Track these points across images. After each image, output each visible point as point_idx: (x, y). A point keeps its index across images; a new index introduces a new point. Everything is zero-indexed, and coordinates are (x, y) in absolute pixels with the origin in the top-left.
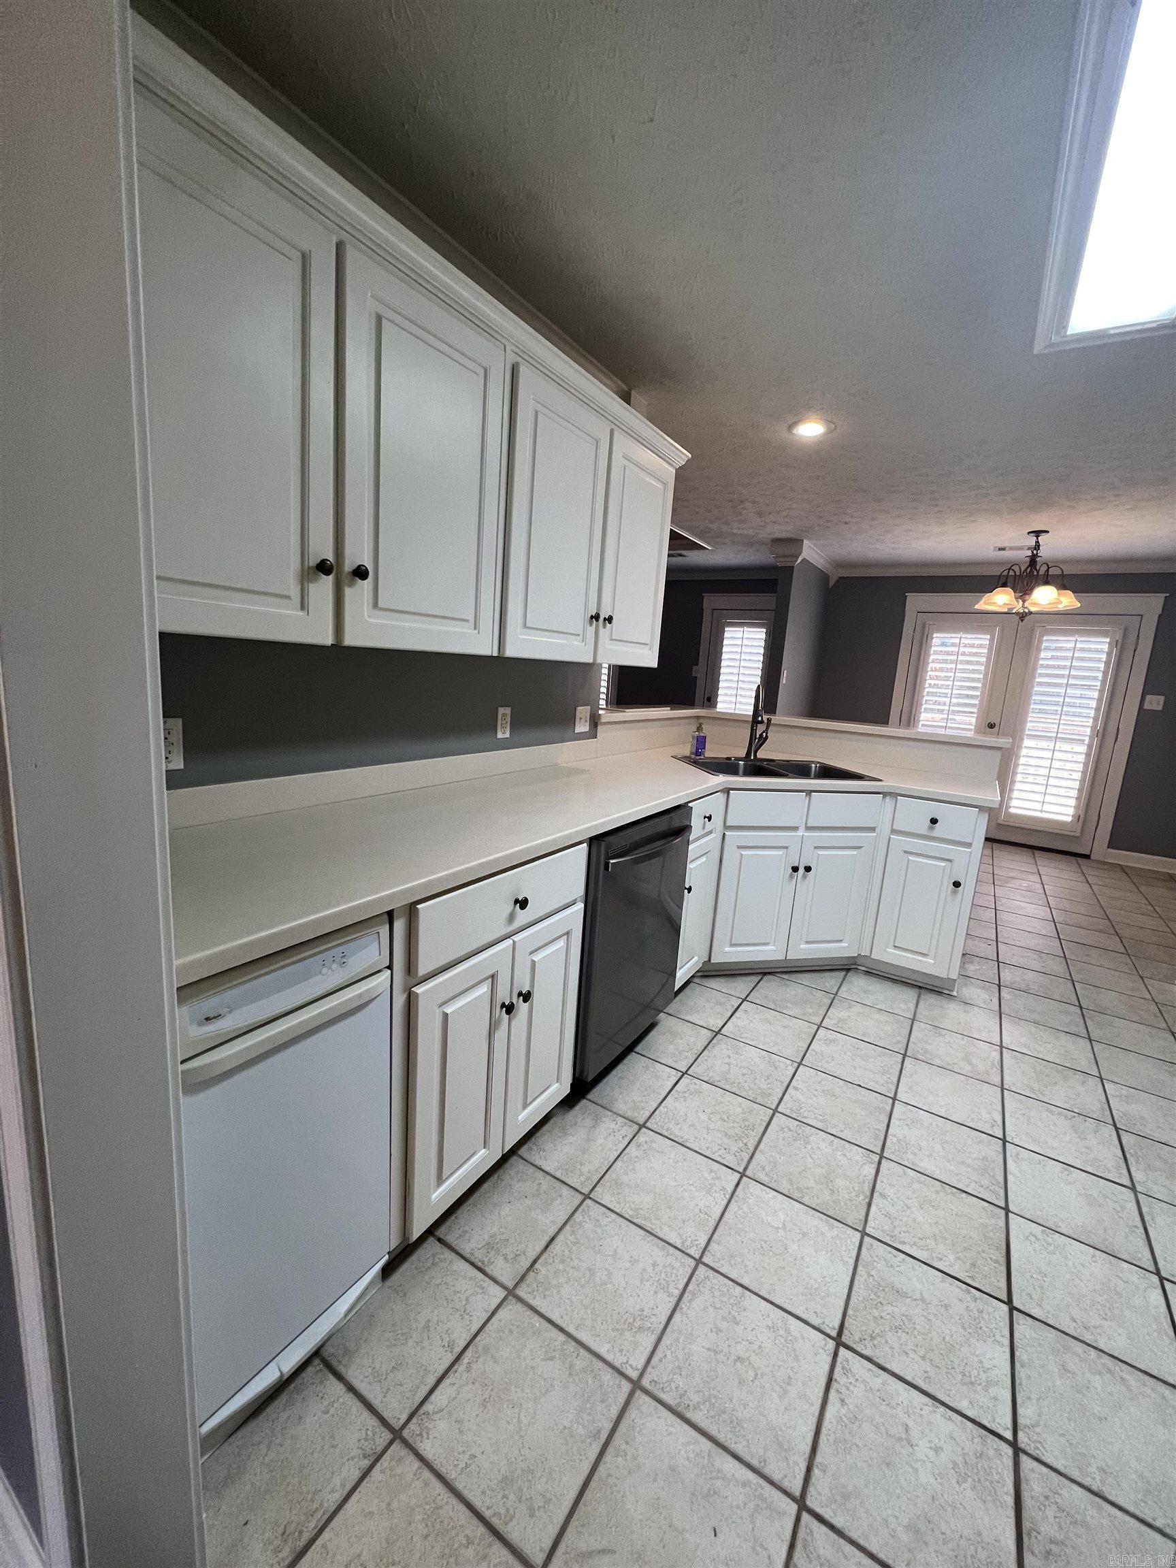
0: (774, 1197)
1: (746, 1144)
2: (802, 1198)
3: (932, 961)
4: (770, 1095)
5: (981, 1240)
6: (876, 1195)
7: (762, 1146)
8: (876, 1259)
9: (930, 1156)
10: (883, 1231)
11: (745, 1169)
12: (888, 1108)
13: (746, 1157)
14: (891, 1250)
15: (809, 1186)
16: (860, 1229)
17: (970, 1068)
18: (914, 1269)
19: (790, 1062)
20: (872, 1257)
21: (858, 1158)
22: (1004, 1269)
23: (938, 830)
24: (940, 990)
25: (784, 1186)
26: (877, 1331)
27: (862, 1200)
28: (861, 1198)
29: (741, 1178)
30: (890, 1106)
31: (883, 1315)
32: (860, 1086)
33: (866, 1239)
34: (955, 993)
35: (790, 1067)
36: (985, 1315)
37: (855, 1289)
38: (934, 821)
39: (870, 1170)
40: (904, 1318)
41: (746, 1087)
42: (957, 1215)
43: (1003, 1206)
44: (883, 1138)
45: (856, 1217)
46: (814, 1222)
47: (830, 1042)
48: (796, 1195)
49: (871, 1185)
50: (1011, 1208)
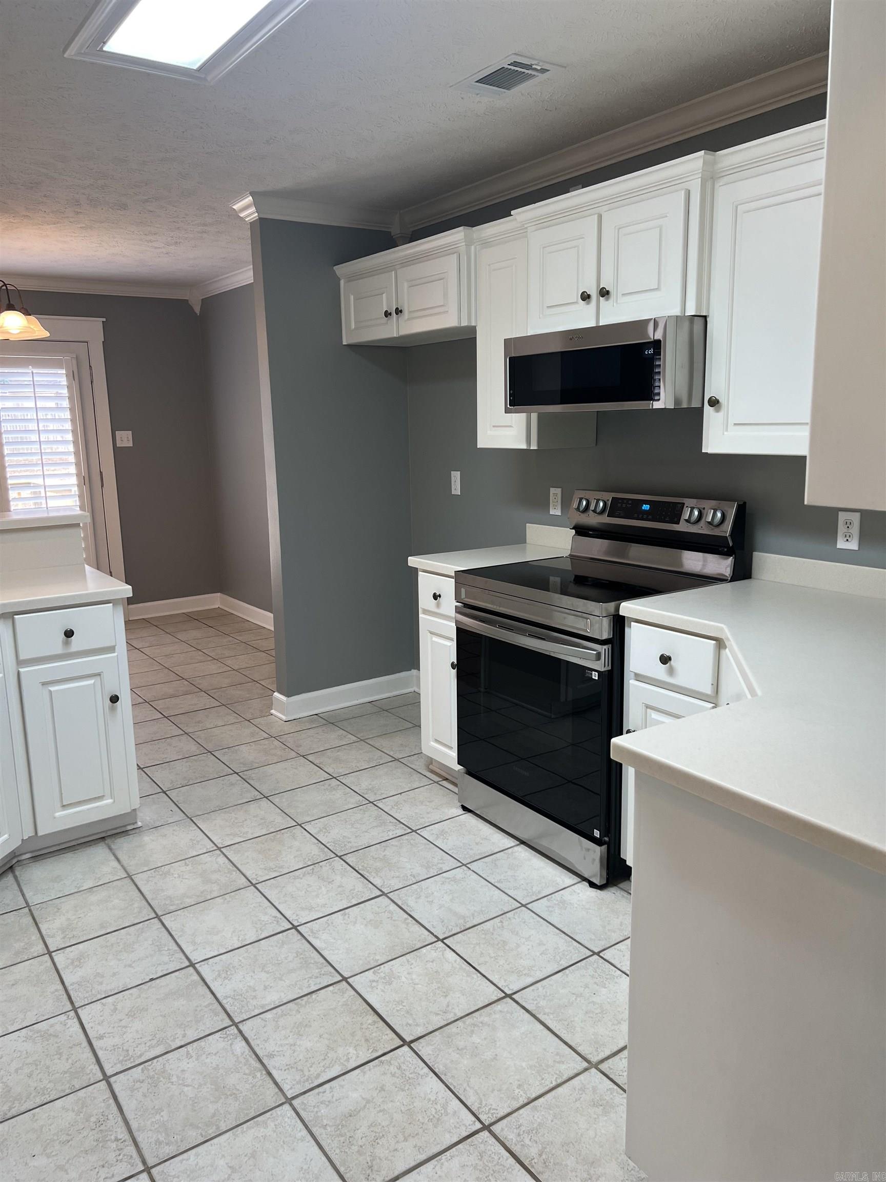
0: (197, 1155)
1: (117, 1140)
2: (218, 1128)
3: (110, 801)
4: (83, 1068)
5: (353, 1018)
6: (265, 1061)
7: (134, 1125)
8: (316, 1109)
9: (266, 988)
10: (299, 1082)
11: (144, 1162)
12: (196, 977)
13: (131, 1150)
14: (316, 1091)
15: (213, 1111)
16: (284, 1100)
17: (215, 887)
18: (342, 1086)
19: (63, 1017)
20: (312, 1112)
21: (222, 1045)
22: (381, 1023)
23: (76, 643)
24: (124, 829)
25: (194, 1136)
26: (368, 1159)
27: (261, 1075)
28: (258, 1075)
29: (150, 1174)
30: (195, 974)
31: (360, 1143)
32: (152, 980)
33: (295, 1102)
34: (140, 824)
35: (70, 1022)
36: (404, 1067)
37: (327, 1149)
38: (69, 634)
39: (240, 1045)
40: (372, 1129)
41: (50, 1085)
42: (324, 1016)
43: (341, 978)
44: (220, 1008)
45: (270, 1096)
46: (248, 1137)
47: (78, 962)
48: (212, 1132)
49: (254, 1056)
50: (346, 975)
